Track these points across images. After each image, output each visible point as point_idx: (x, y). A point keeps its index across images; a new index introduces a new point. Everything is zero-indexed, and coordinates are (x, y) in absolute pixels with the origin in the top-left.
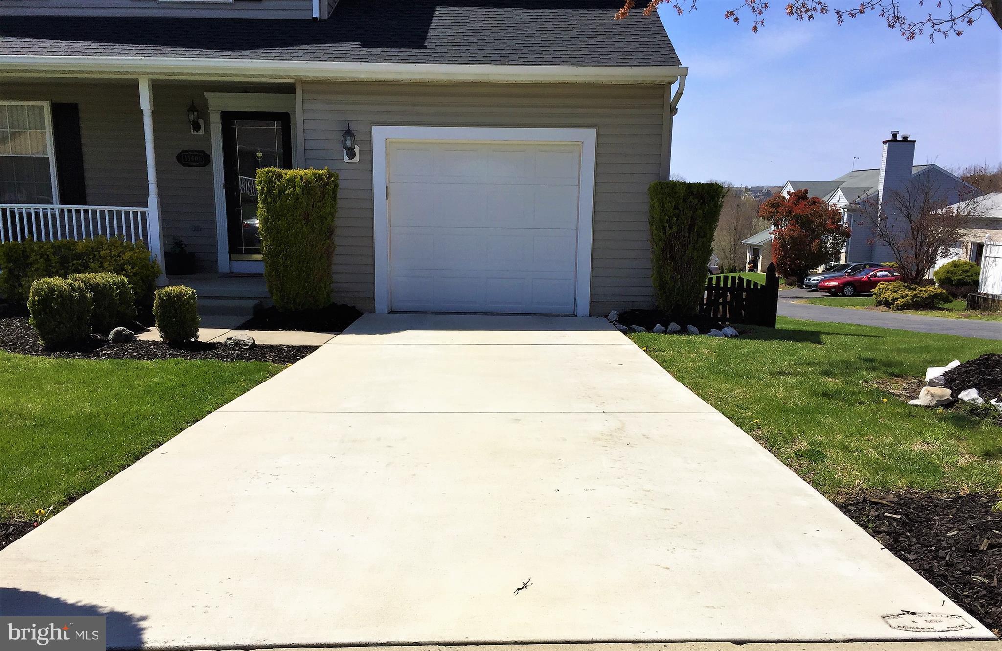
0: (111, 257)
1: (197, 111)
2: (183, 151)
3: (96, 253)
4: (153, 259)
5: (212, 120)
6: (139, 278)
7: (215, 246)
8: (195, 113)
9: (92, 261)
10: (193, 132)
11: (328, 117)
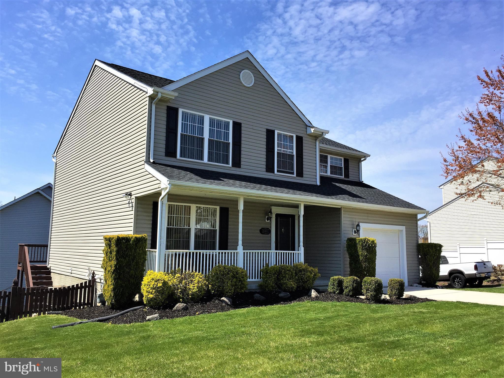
2: (262, 228)
10: (266, 221)
11: (349, 219)
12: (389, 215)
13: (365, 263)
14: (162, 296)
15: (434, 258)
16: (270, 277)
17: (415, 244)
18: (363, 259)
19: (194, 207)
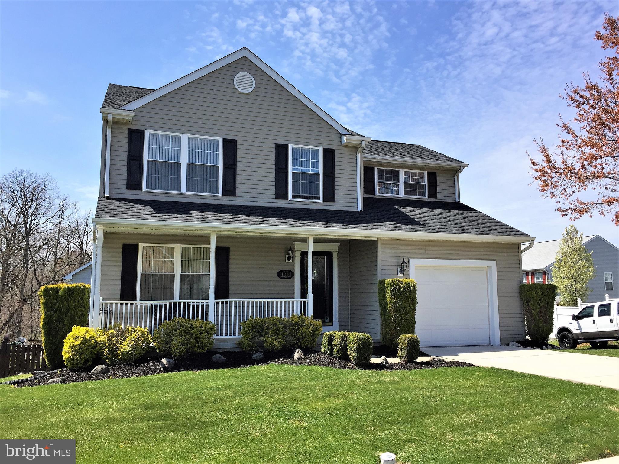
2: (281, 271)
5: (296, 256)
10: (287, 261)
11: (390, 255)
12: (464, 247)
13: (394, 314)
14: (80, 357)
15: (539, 306)
16: (247, 332)
17: (517, 286)
18: (392, 308)
19: (178, 248)
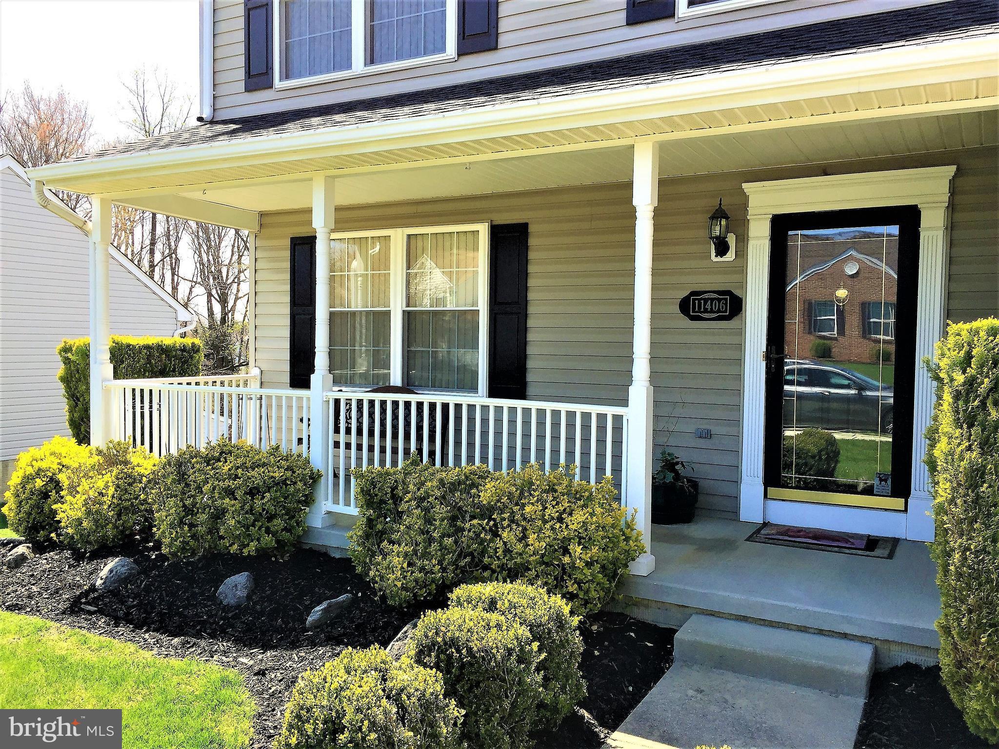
0: (545, 522)
1: (727, 218)
2: (693, 293)
3: (516, 508)
4: (629, 519)
5: (752, 233)
6: (597, 567)
7: (736, 468)
8: (724, 222)
9: (505, 523)
10: (714, 257)
